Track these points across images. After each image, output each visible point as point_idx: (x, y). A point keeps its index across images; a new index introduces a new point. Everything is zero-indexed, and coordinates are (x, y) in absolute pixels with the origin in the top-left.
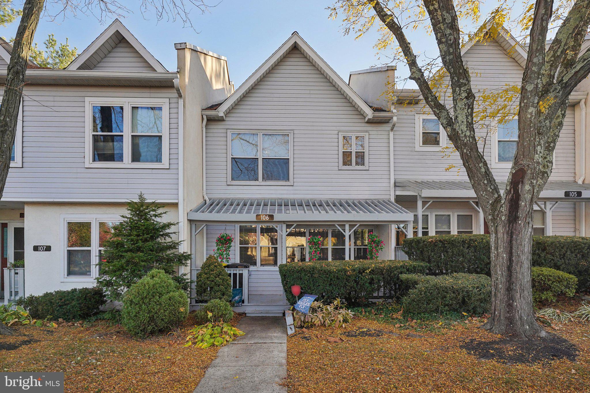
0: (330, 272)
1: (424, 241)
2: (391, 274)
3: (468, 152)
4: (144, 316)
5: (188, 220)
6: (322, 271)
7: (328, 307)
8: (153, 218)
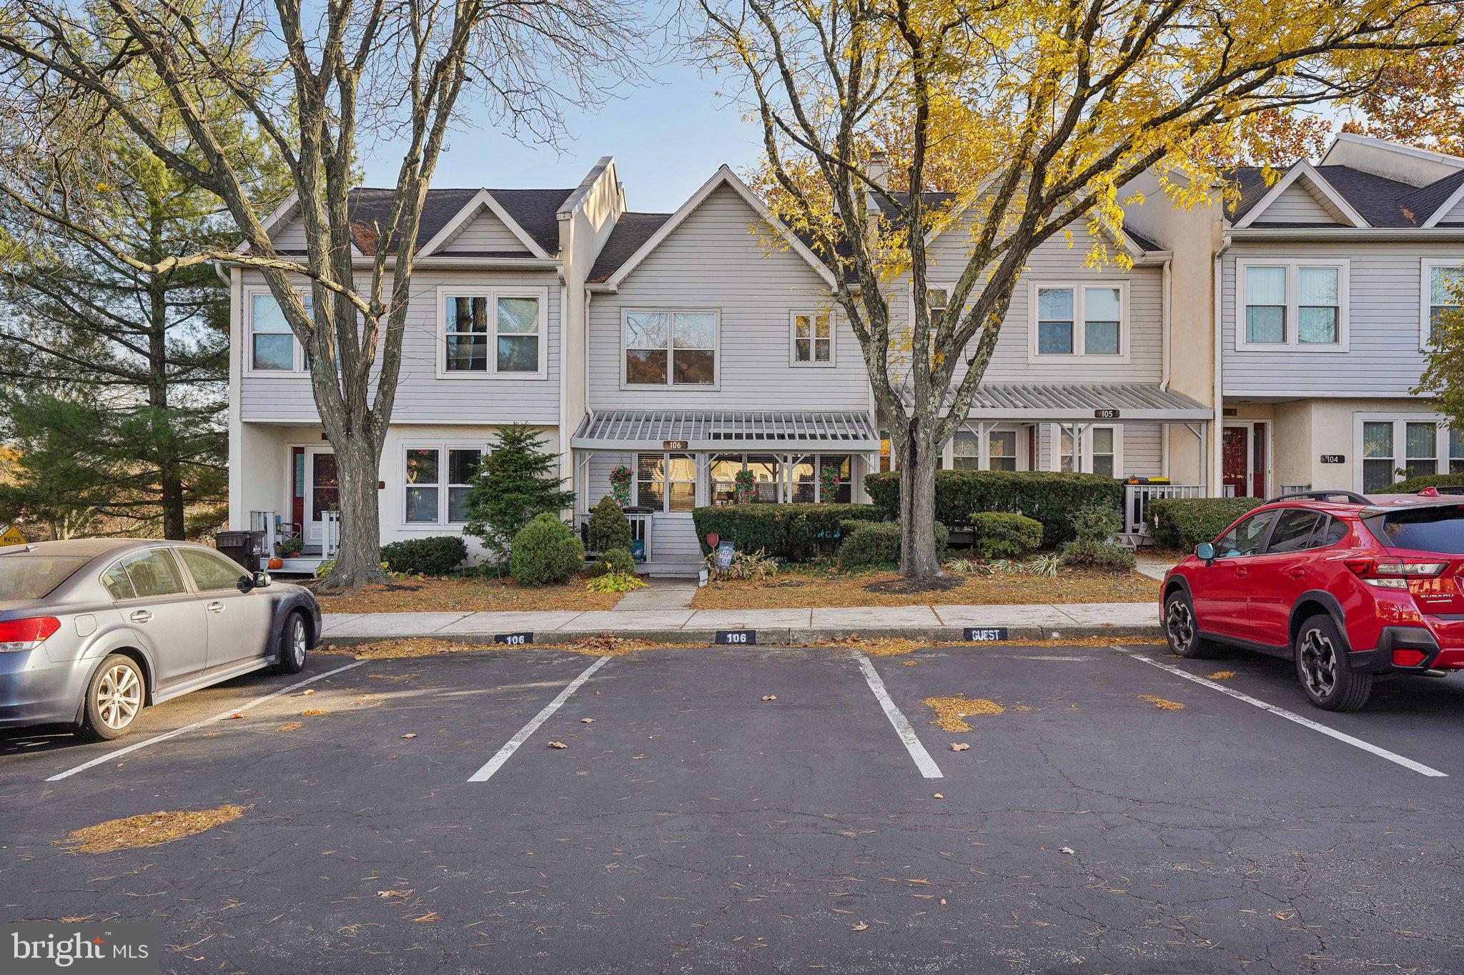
0: (754, 517)
4: (540, 563)
5: (571, 448)
6: (744, 516)
7: (750, 556)
8: (531, 447)
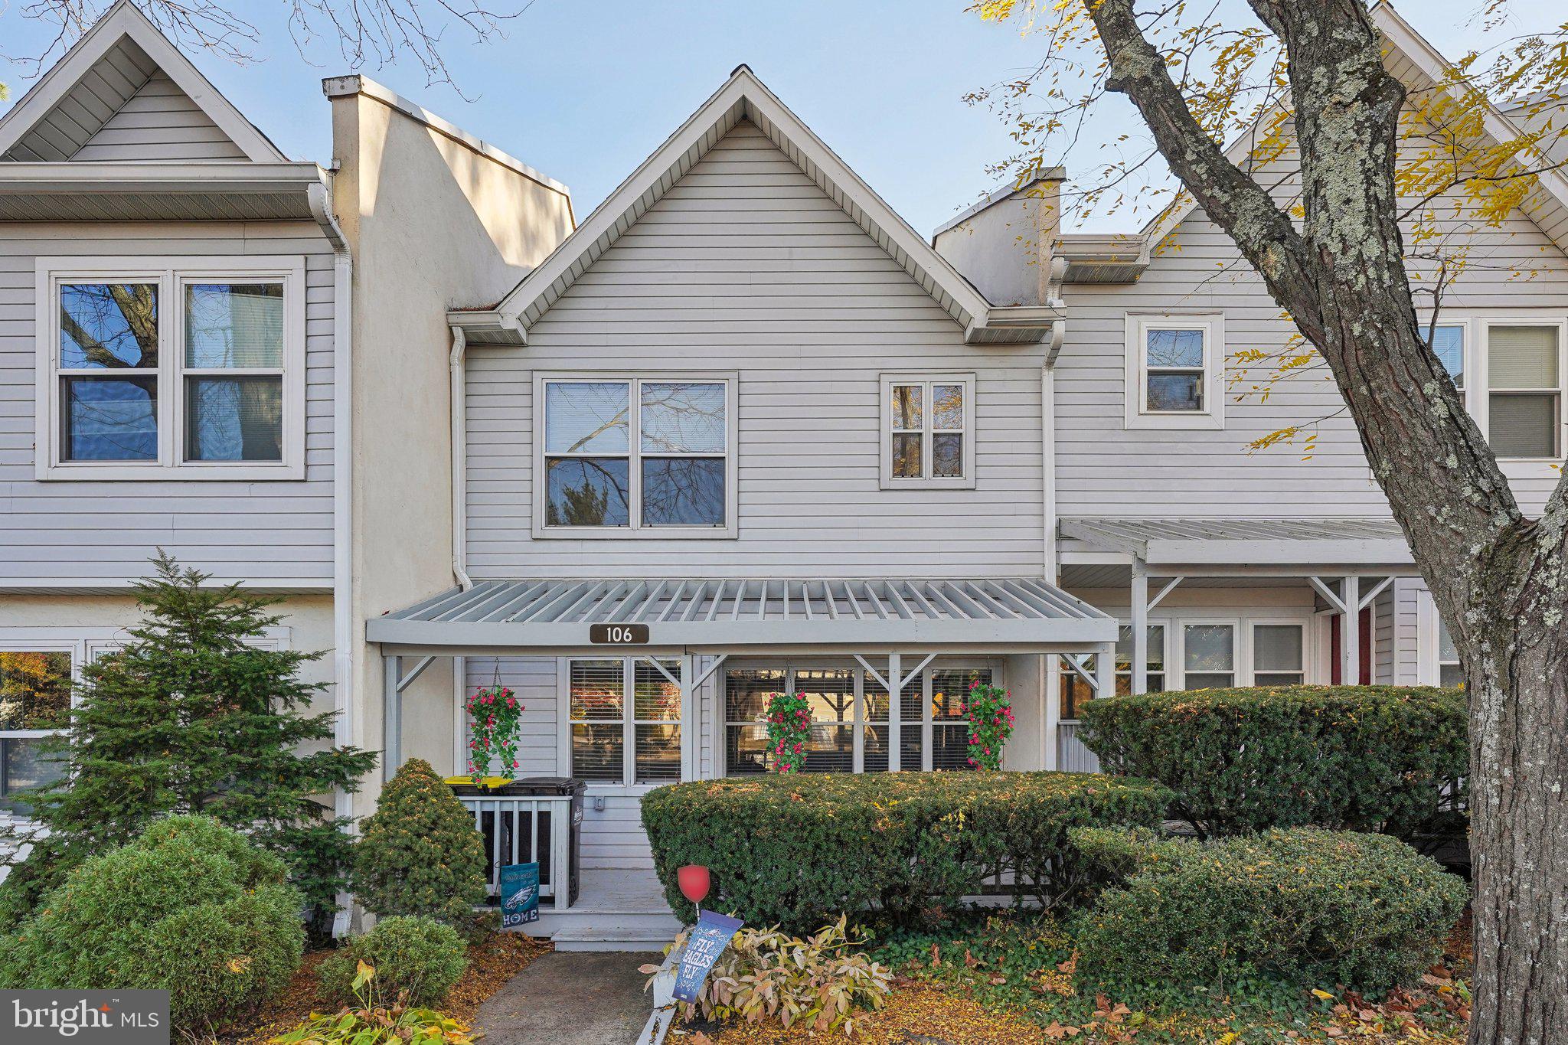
0: (812, 821)
1: (1157, 712)
2: (1035, 827)
3: (1372, 334)
5: (369, 643)
6: (783, 816)
7: (799, 946)
